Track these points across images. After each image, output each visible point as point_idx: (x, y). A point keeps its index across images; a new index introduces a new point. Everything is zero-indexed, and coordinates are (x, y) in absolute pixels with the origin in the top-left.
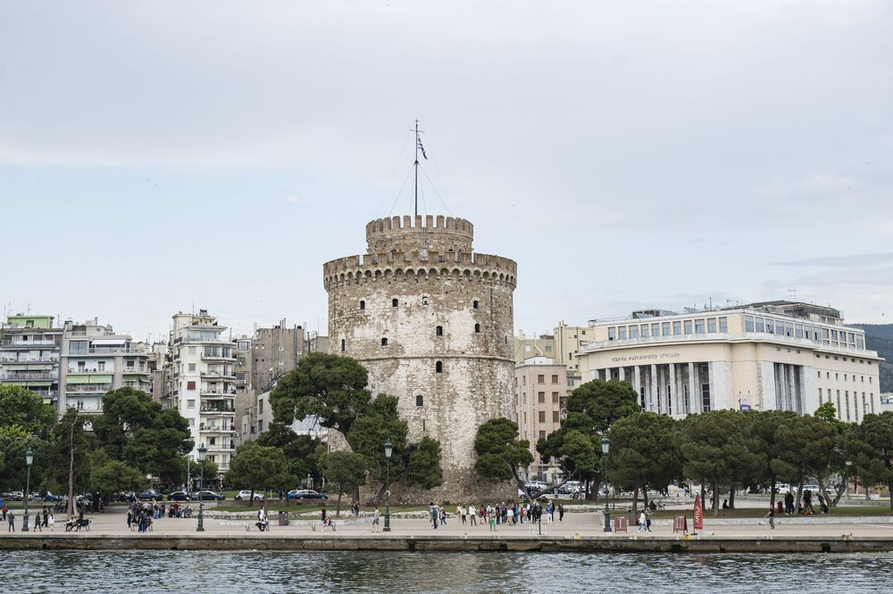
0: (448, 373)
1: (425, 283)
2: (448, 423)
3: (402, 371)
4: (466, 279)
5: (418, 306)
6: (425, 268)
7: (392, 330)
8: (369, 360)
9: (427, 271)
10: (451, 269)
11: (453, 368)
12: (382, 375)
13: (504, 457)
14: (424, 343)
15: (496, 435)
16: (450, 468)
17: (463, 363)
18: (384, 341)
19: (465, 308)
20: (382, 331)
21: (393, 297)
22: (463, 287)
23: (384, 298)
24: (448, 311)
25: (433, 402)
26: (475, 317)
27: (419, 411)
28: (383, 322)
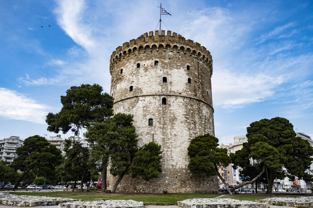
0: (170, 105)
1: (157, 53)
2: (170, 136)
3: (140, 104)
4: (182, 53)
5: (152, 66)
6: (156, 44)
7: (135, 81)
8: (122, 100)
9: (158, 46)
10: (172, 45)
11: (173, 102)
12: (129, 108)
13: (209, 158)
14: (155, 87)
15: (203, 143)
16: (171, 167)
17: (180, 100)
18: (131, 88)
19: (182, 68)
20: (130, 83)
21: (137, 63)
22: (180, 57)
23: (132, 64)
24: (171, 69)
25: (160, 123)
26: (188, 74)
27: (150, 128)
28: (131, 77)
